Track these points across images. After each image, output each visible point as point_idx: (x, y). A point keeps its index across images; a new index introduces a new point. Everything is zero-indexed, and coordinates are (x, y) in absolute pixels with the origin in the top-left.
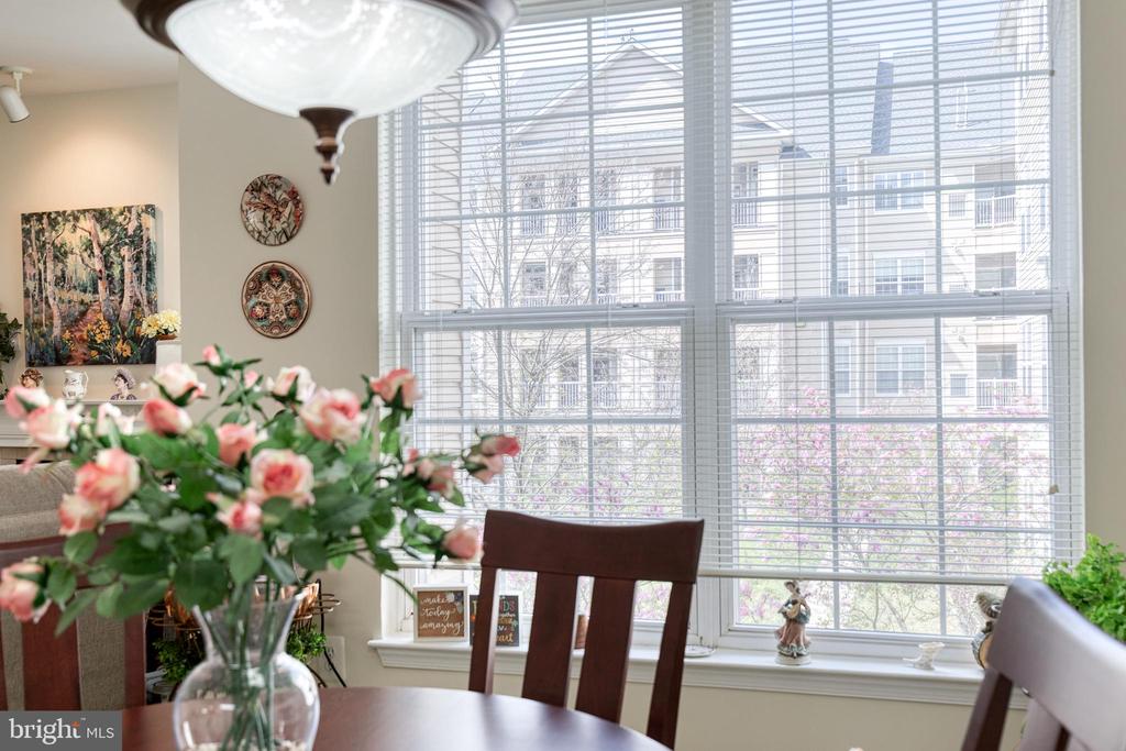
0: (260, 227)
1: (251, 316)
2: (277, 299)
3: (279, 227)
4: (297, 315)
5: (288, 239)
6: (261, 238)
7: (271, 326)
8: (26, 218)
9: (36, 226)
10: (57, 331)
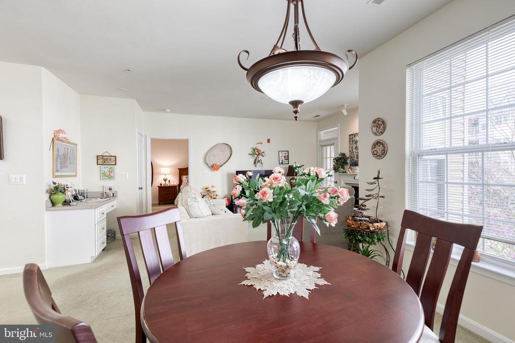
0: (376, 131)
1: (373, 154)
2: (379, 149)
3: (380, 131)
4: (384, 153)
5: (382, 134)
6: (376, 134)
7: (378, 156)
8: (350, 136)
9: (351, 137)
10: (355, 159)
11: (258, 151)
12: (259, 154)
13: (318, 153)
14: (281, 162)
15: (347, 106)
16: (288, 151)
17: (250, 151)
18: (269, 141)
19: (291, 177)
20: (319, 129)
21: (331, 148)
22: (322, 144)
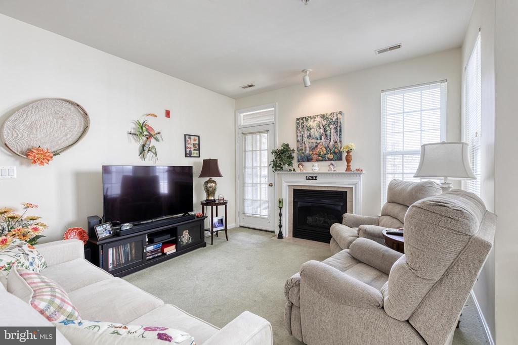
8: (298, 119)
9: (301, 121)
10: (307, 152)
11: (149, 129)
12: (151, 136)
13: (237, 144)
14: (188, 152)
15: (310, 72)
16: (199, 137)
17: (132, 127)
18: (168, 114)
19: (207, 179)
20: (238, 109)
21: (260, 137)
22: (245, 131)
